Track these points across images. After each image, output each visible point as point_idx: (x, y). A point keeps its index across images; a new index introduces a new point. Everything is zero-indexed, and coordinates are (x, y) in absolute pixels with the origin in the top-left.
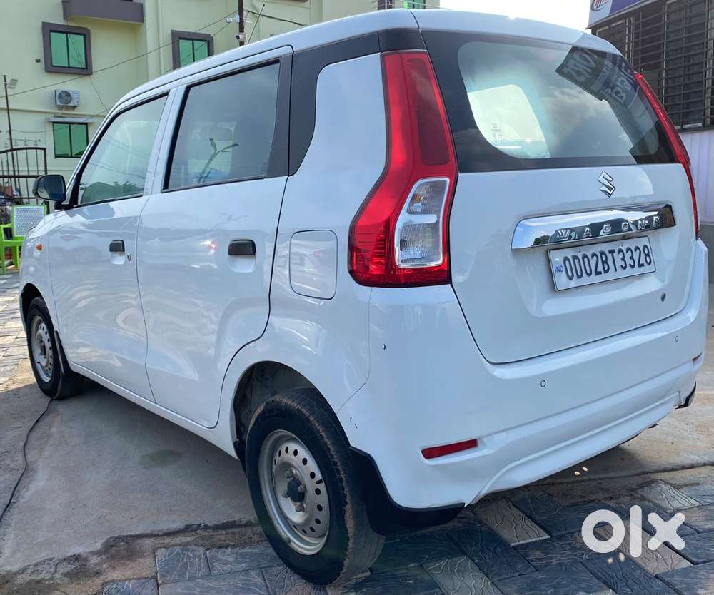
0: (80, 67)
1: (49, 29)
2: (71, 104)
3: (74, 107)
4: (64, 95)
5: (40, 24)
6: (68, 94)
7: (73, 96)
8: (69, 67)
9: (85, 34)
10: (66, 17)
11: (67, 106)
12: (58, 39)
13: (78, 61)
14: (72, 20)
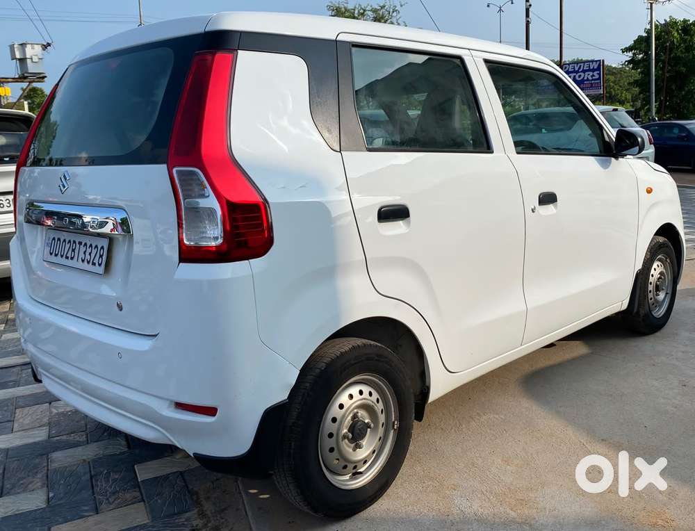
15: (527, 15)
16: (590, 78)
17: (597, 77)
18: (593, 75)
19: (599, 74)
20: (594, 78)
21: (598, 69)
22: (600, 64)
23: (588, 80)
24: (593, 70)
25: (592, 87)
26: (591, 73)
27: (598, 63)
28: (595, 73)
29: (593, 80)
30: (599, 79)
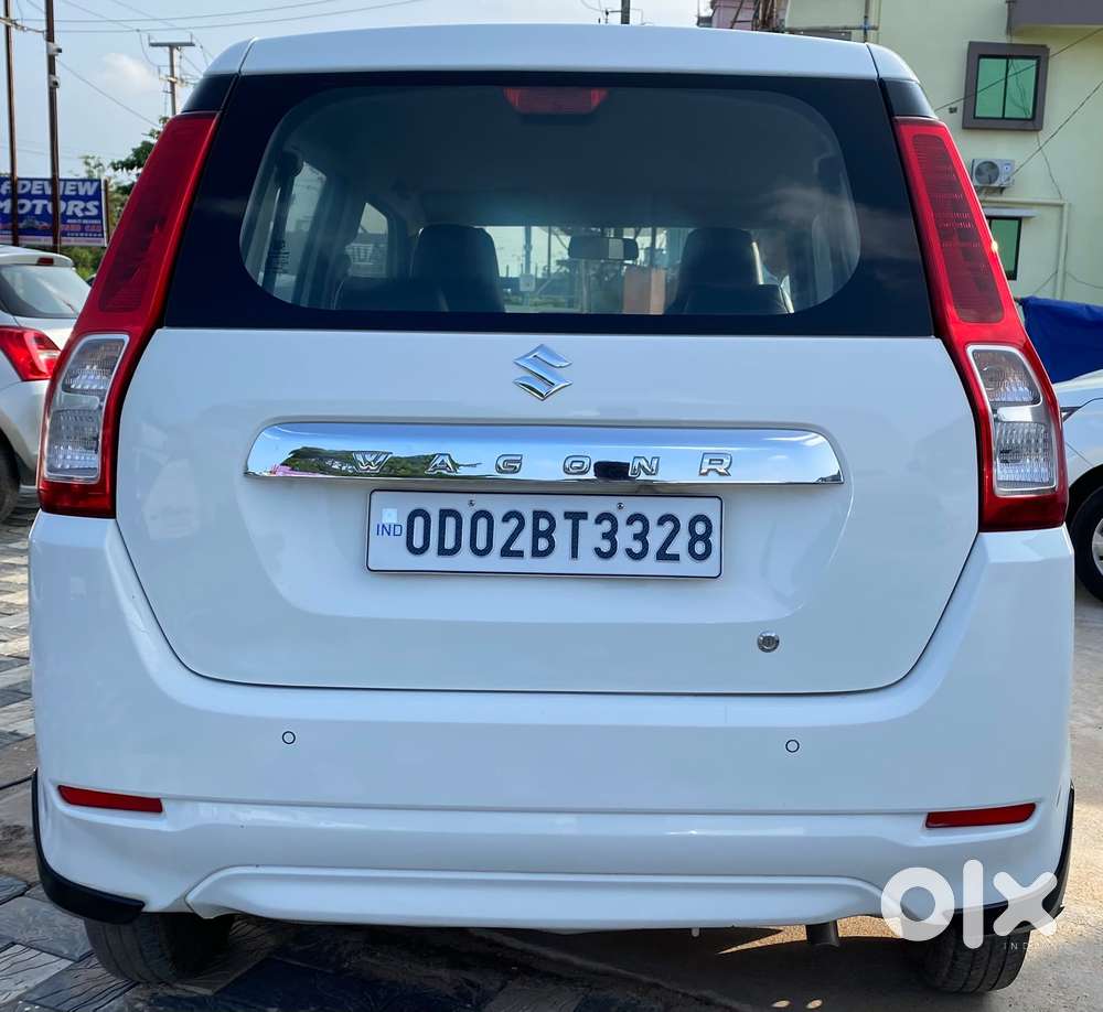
0: (1024, 116)
1: (979, 53)
2: (996, 184)
3: (1001, 189)
4: (984, 168)
5: (966, 46)
6: (992, 165)
7: (1002, 169)
8: (1003, 118)
9: (1039, 56)
10: (1010, 30)
11: (989, 188)
12: (991, 69)
13: (1019, 107)
14: (1020, 33)
15: (52, 70)
16: (80, 214)
17: (94, 212)
18: (85, 209)
19: (99, 208)
20: (88, 213)
21: (97, 196)
22: (99, 188)
23: (74, 216)
24: (86, 198)
25: (83, 231)
26: (81, 204)
27: (96, 184)
28: (90, 205)
29: (85, 217)
30: (99, 217)
